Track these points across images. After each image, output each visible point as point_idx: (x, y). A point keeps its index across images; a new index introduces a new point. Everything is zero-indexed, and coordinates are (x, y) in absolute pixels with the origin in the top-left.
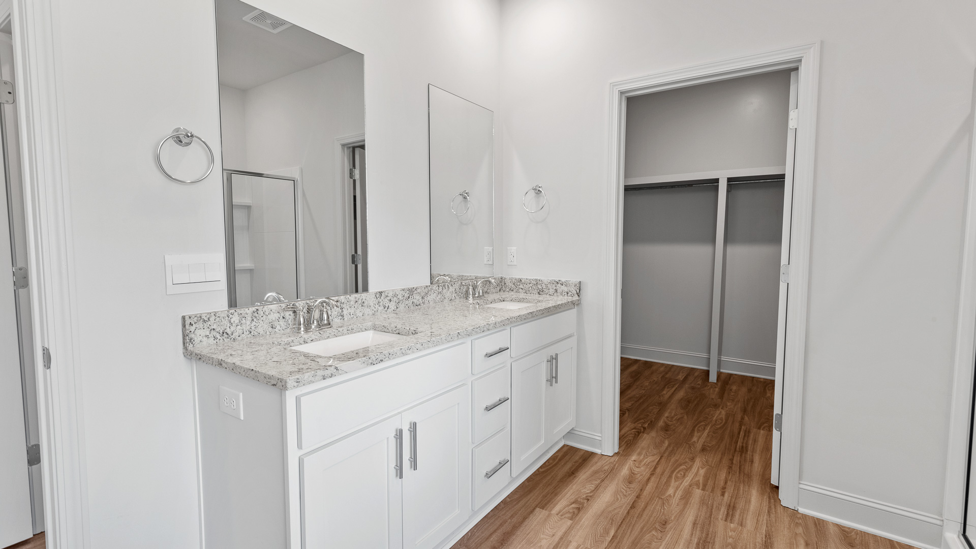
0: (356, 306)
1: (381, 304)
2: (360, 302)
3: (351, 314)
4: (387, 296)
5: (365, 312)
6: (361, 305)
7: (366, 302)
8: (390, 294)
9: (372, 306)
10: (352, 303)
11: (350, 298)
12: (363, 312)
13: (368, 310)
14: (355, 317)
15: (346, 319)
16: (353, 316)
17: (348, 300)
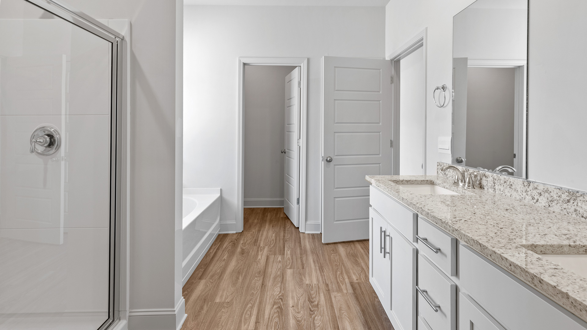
0: (505, 185)
1: (529, 193)
2: (508, 183)
3: (501, 190)
4: (536, 188)
5: (513, 194)
6: (509, 187)
7: (514, 185)
8: (541, 187)
9: (519, 192)
10: (502, 182)
11: (500, 177)
12: (511, 193)
13: (515, 193)
14: (504, 195)
15: (497, 193)
16: (502, 193)
17: (499, 178)
